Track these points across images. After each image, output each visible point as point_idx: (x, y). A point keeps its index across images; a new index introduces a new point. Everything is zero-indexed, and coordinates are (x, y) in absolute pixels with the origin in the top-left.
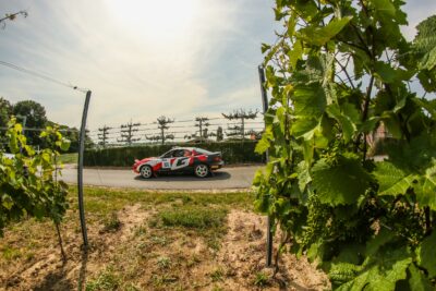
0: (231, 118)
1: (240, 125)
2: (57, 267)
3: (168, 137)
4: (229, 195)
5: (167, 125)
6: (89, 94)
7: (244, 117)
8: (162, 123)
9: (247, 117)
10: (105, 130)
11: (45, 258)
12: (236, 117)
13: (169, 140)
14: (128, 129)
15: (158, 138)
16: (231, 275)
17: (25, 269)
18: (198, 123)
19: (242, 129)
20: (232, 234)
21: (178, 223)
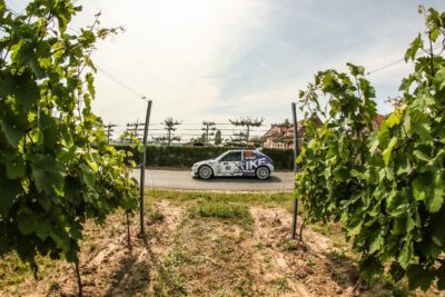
0: (237, 124)
1: (245, 132)
2: (126, 253)
3: (175, 139)
4: (243, 195)
5: (174, 127)
6: (150, 103)
7: (249, 124)
8: (170, 124)
9: (253, 125)
10: (110, 127)
11: (106, 248)
12: (243, 124)
13: (175, 142)
14: (133, 127)
15: (164, 139)
16: (269, 246)
17: (91, 259)
18: (205, 127)
19: (247, 136)
20: (258, 223)
21: (213, 215)
